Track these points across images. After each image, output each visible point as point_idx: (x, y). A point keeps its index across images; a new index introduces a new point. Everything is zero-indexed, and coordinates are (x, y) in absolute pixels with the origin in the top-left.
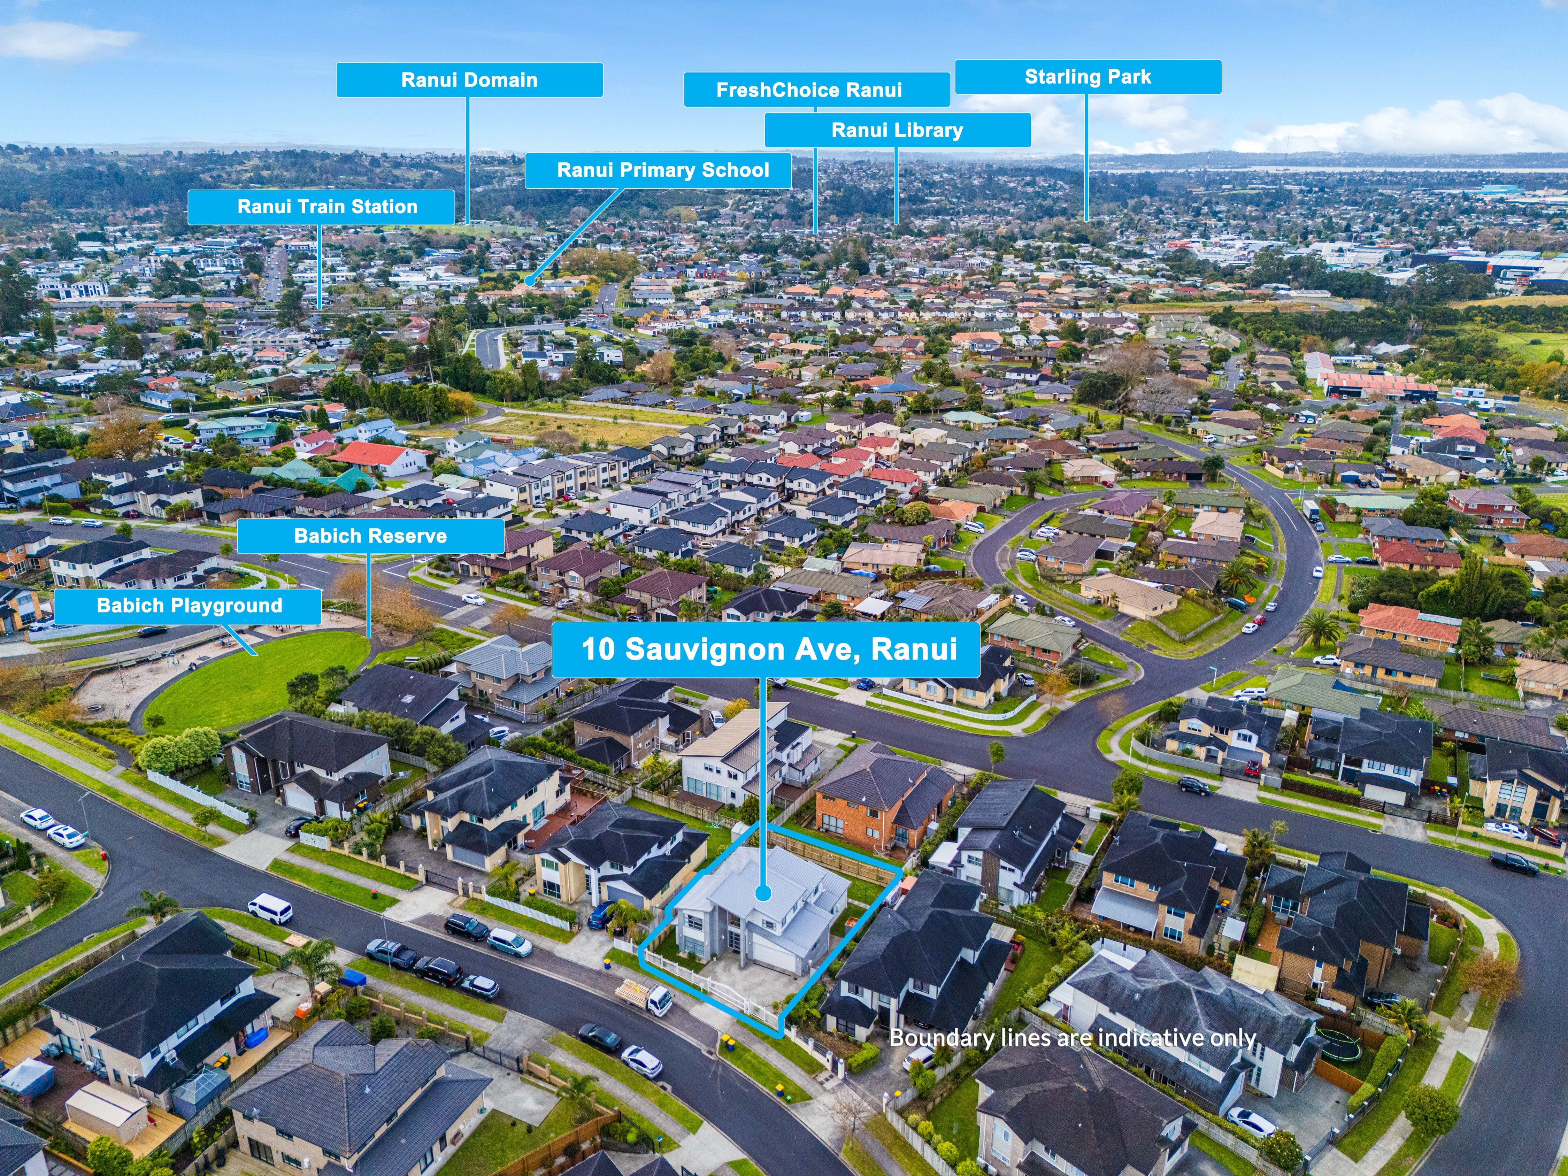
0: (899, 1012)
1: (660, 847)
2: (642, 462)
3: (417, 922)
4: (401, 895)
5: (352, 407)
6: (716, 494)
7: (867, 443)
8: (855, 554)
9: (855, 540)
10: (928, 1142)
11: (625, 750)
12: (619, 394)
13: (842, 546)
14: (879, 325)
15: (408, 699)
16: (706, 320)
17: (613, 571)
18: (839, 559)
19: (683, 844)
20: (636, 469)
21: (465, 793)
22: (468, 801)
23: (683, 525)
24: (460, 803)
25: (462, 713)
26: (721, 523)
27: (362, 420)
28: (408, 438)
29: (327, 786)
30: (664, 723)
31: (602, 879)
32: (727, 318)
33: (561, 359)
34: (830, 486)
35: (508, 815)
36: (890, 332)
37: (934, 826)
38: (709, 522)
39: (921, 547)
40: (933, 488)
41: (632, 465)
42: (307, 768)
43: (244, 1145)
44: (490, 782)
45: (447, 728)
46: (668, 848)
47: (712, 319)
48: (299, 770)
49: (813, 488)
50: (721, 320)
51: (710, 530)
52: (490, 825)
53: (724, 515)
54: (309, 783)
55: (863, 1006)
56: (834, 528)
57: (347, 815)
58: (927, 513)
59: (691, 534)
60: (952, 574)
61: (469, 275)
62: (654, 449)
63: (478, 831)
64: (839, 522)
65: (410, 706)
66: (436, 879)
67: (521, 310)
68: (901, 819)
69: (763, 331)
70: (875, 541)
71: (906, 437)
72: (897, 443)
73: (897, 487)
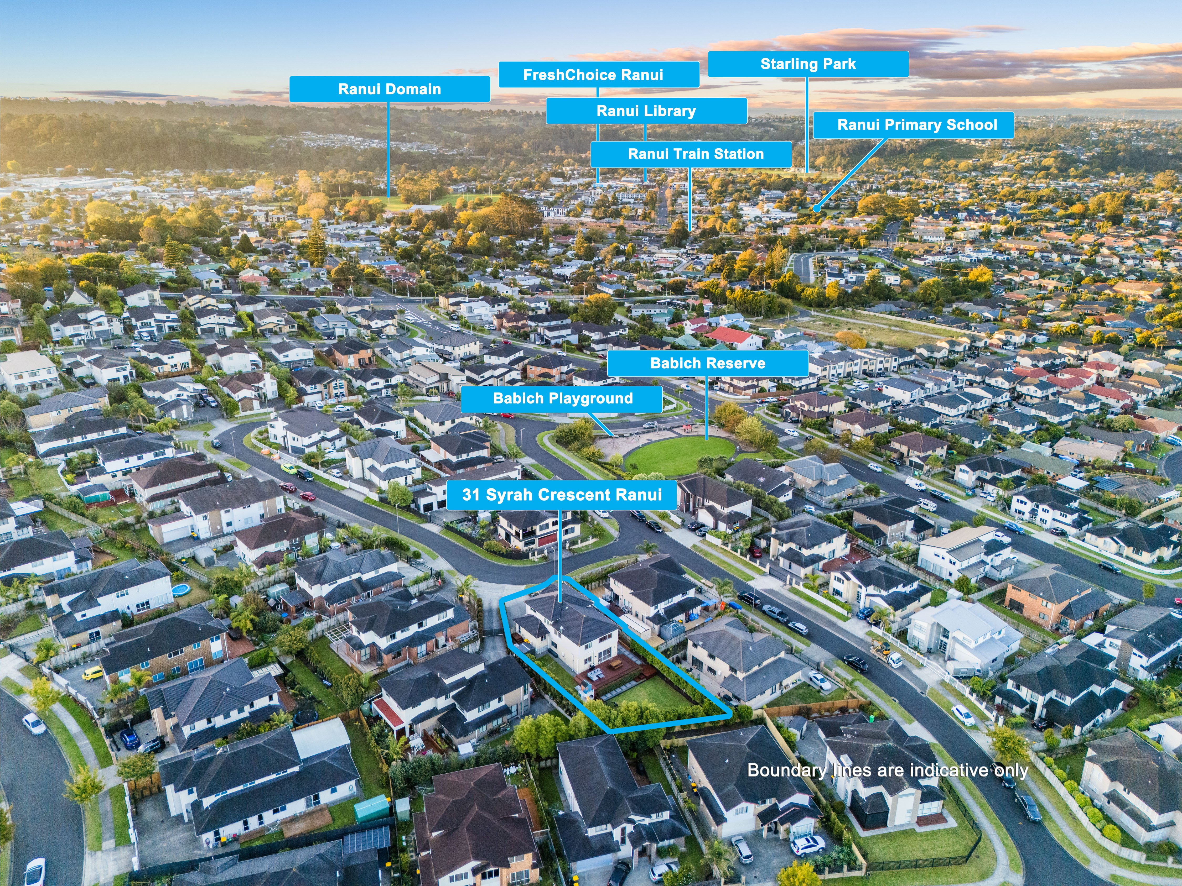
0: (1044, 706)
1: (904, 586)
2: (908, 359)
3: (765, 590)
4: (757, 576)
5: (715, 303)
6: (961, 388)
7: (1090, 365)
8: (1064, 445)
9: (1067, 435)
10: (1049, 767)
11: (884, 534)
12: (895, 309)
13: (1055, 439)
14: (1123, 269)
15: (762, 480)
16: (969, 256)
17: (884, 428)
18: (1051, 446)
19: (917, 590)
20: (902, 364)
21: (794, 533)
22: (796, 537)
23: (934, 406)
24: (791, 538)
25: (790, 493)
26: (963, 409)
27: (723, 313)
28: (751, 327)
29: (720, 515)
30: (910, 524)
31: (868, 595)
32: (986, 255)
33: (854, 279)
34: (1053, 394)
35: (816, 550)
36: (1132, 277)
37: (1089, 623)
38: (954, 407)
39: (1121, 448)
40: (1142, 406)
41: (901, 361)
42: (711, 503)
43: (690, 659)
44: (808, 531)
45: (782, 499)
46: (908, 589)
47: (974, 255)
48: (706, 504)
49: (1039, 394)
50: (981, 256)
51: (953, 412)
52: (806, 552)
53: (965, 403)
54: (711, 510)
55: (1020, 698)
56: (1052, 424)
57: (729, 531)
58: (1132, 424)
59: (939, 414)
60: (1144, 472)
61: (790, 211)
62: (918, 351)
63: (799, 555)
64: (1055, 420)
65: (763, 483)
66: (776, 573)
67: (827, 240)
68: (1067, 612)
69: (1015, 268)
70: (1084, 439)
71: (1127, 365)
72: (1118, 369)
73: (1112, 401)
